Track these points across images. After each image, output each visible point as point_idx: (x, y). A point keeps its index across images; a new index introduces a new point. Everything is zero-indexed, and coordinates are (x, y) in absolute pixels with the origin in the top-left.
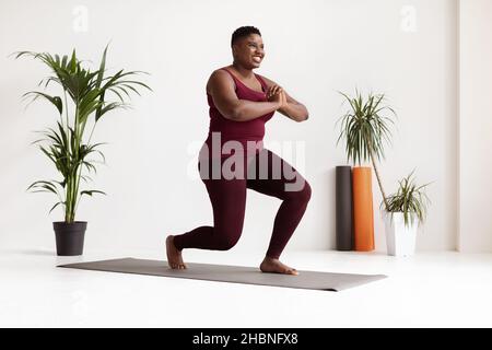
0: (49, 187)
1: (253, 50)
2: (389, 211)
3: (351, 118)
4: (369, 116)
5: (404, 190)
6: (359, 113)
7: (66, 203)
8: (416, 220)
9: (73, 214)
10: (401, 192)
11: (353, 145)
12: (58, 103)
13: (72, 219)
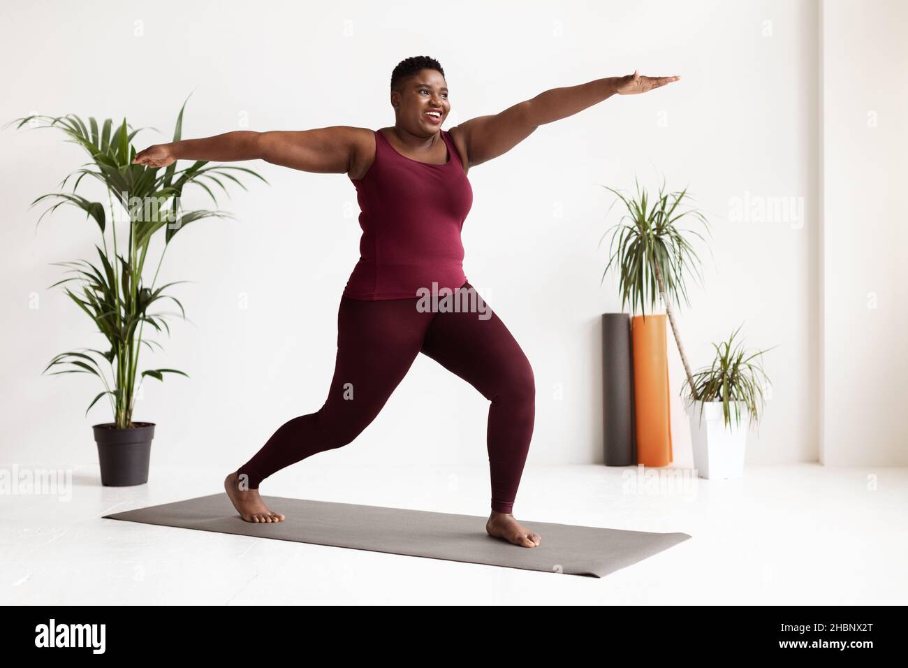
0: (83, 363)
1: (424, 100)
2: (697, 398)
3: (627, 231)
4: (660, 228)
5: (723, 361)
6: (641, 223)
7: (116, 393)
8: (745, 414)
9: (128, 410)
10: (718, 364)
11: (632, 280)
12: (97, 212)
13: (127, 419)
